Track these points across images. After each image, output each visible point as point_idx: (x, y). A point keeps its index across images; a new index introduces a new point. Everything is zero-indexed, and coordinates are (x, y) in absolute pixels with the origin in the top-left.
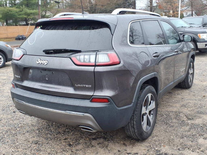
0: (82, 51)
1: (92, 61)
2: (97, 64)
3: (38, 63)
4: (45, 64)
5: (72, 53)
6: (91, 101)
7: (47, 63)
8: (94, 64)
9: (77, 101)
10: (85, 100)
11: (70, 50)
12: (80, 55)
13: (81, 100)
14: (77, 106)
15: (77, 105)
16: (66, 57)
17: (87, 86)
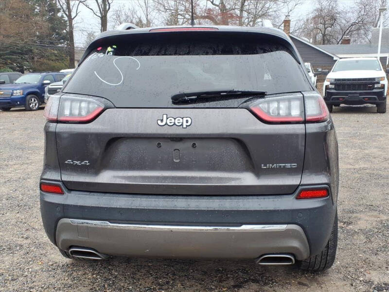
0: (266, 95)
1: (296, 113)
2: (308, 118)
3: (164, 123)
4: (185, 126)
5: (248, 99)
6: (298, 198)
7: (188, 124)
8: (302, 119)
9: (266, 200)
10: (282, 196)
11: (242, 92)
12: (268, 102)
13: (274, 197)
14: (271, 211)
15: (272, 209)
16: (237, 108)
17: (288, 165)
